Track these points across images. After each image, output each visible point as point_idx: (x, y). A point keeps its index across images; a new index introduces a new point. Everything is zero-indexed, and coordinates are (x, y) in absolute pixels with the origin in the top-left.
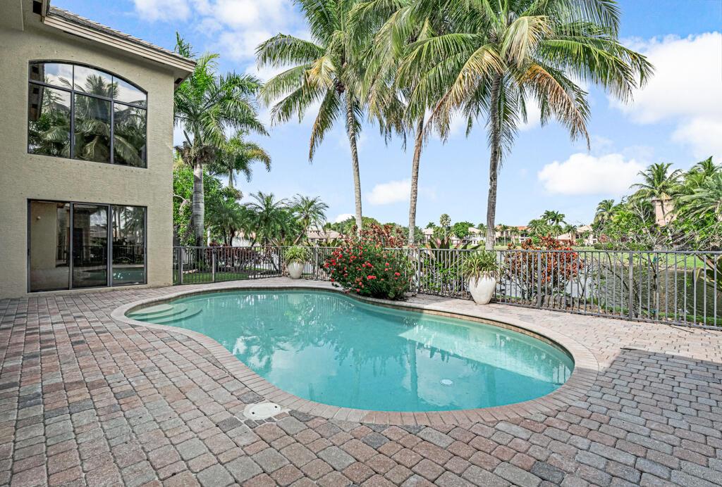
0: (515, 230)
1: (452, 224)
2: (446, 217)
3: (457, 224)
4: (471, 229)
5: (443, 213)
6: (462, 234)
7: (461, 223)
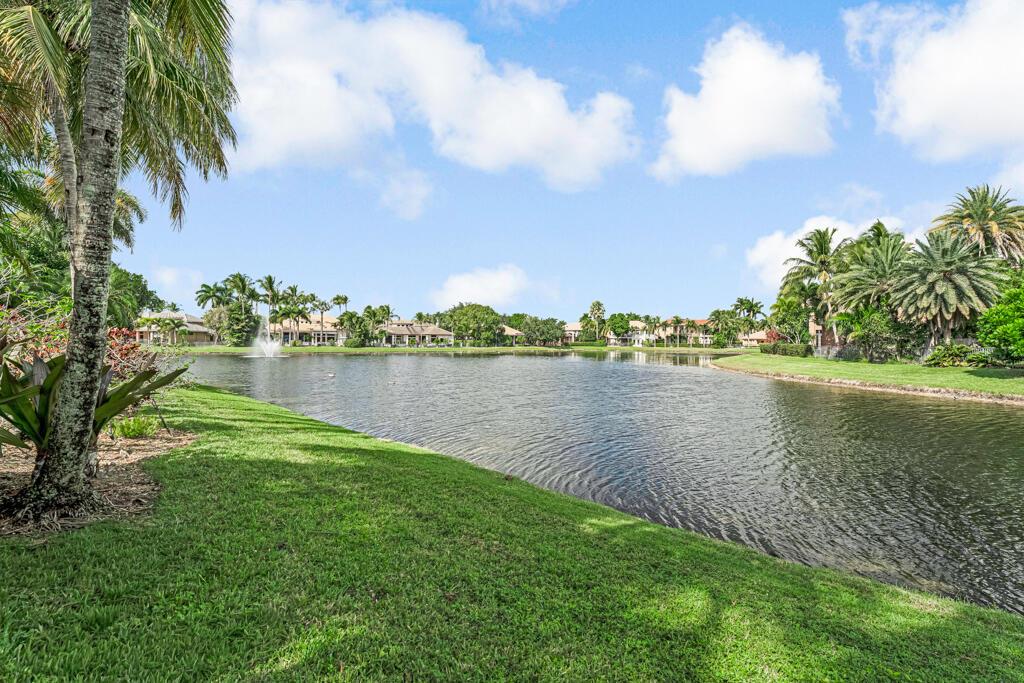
0: (692, 325)
1: (607, 316)
2: (598, 306)
3: (613, 316)
4: (633, 324)
5: (594, 301)
6: (619, 330)
7: (619, 315)
